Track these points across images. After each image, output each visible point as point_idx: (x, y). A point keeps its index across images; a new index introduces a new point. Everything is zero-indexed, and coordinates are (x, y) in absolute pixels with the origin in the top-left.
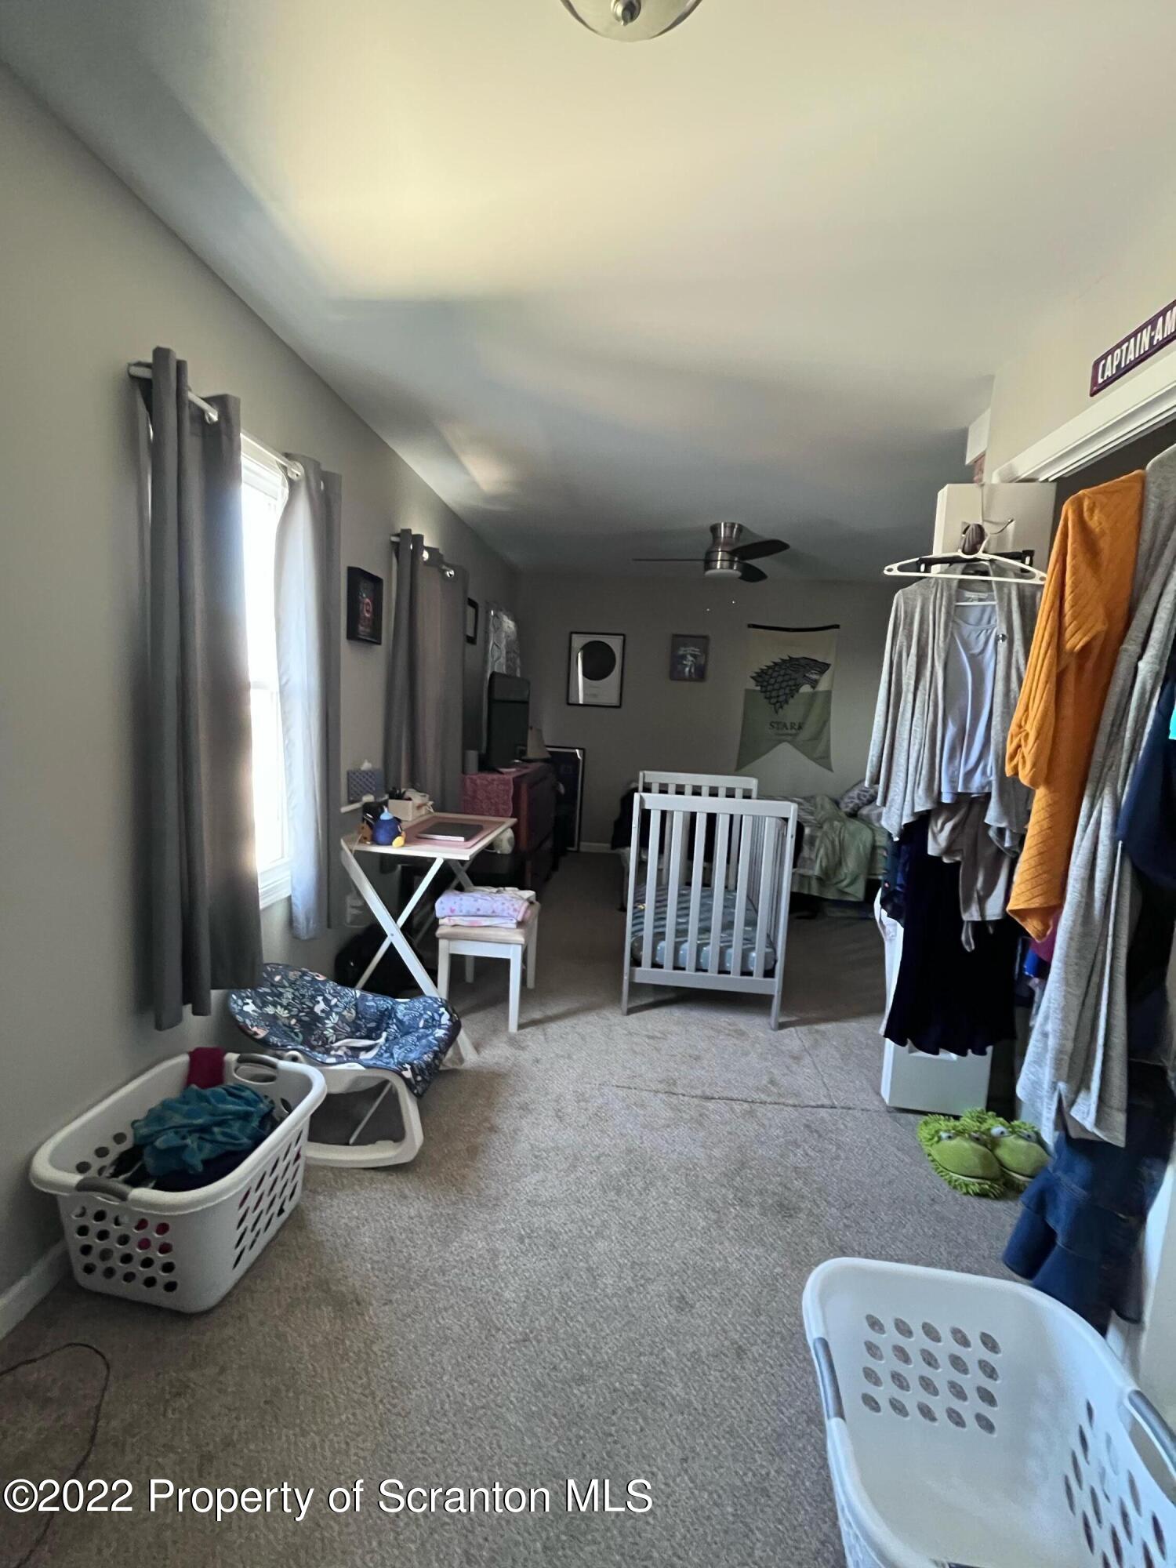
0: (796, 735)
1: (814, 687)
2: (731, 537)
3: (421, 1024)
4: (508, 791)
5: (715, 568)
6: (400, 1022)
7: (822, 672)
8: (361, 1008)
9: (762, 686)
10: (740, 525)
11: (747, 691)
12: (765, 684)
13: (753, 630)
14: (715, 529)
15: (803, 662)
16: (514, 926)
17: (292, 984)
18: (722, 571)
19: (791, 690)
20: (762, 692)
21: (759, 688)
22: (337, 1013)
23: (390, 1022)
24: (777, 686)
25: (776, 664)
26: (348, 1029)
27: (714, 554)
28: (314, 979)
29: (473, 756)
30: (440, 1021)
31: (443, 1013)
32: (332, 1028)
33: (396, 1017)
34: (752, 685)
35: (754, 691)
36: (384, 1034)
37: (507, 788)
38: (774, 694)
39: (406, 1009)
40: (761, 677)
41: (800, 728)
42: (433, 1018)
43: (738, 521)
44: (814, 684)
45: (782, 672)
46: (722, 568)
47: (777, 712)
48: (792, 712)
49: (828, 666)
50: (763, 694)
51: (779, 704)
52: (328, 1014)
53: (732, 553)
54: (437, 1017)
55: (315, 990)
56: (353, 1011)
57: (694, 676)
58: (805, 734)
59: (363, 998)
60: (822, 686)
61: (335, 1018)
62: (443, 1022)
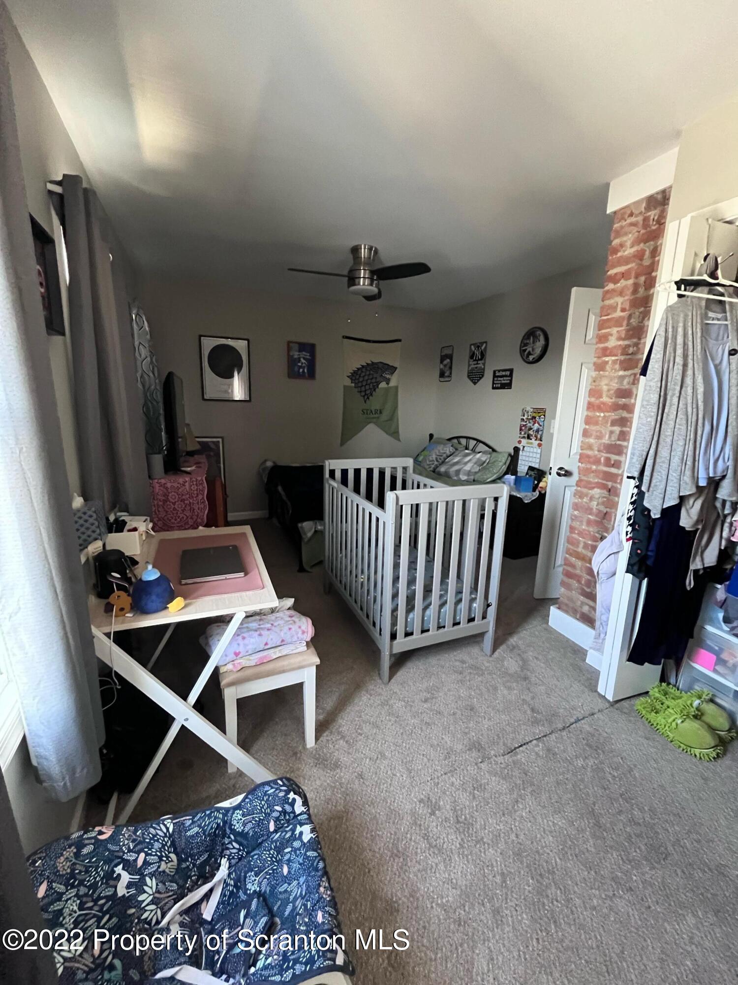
0: (378, 418)
1: (388, 384)
2: (370, 258)
3: (272, 827)
4: (203, 491)
5: (359, 284)
6: (243, 835)
7: (392, 373)
8: (182, 844)
9: (355, 383)
10: (376, 248)
11: (345, 387)
12: (357, 381)
13: (346, 340)
14: (355, 250)
15: (380, 365)
16: (305, 648)
17: (70, 880)
18: (364, 287)
19: (374, 386)
20: (355, 387)
21: (353, 385)
22: (151, 875)
23: (226, 841)
24: (364, 383)
25: (363, 366)
26: (175, 886)
27: (357, 272)
28: (97, 843)
29: (158, 460)
30: (293, 812)
31: (294, 800)
32: (152, 902)
33: (233, 831)
34: (348, 382)
35: (351, 387)
36: (224, 862)
37: (201, 487)
38: (363, 389)
39: (243, 815)
40: (355, 376)
41: (381, 412)
42: (284, 812)
43: (374, 245)
44: (388, 381)
45: (368, 373)
46: (364, 284)
47: (365, 402)
48: (375, 403)
49: (396, 368)
50: (356, 390)
51: (367, 396)
52: (138, 886)
53: (373, 273)
54: (288, 808)
55: (108, 861)
56: (173, 856)
57: (307, 375)
58: (385, 416)
59: (180, 827)
60: (393, 383)
61: (151, 883)
62: (298, 812)
